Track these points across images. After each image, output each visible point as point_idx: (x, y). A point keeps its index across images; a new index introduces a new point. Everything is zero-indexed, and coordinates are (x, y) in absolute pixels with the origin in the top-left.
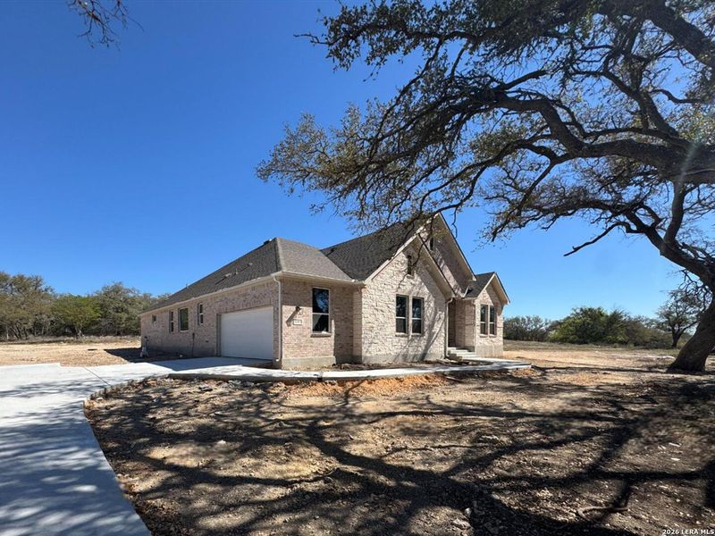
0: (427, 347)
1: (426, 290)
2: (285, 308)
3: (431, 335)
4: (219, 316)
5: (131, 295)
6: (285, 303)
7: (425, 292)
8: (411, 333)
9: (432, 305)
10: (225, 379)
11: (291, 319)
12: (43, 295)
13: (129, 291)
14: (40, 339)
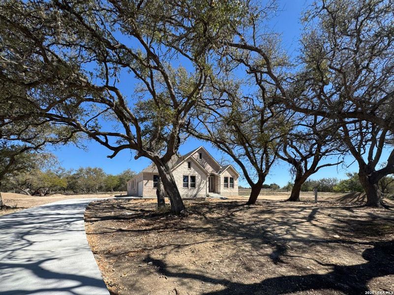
0: (197, 192)
1: (196, 173)
2: (144, 181)
3: (199, 188)
4: (138, 183)
5: (133, 174)
6: (144, 179)
7: (196, 174)
8: (190, 188)
9: (200, 178)
10: (123, 199)
11: (146, 184)
12: (102, 175)
13: (133, 172)
14: (101, 193)
